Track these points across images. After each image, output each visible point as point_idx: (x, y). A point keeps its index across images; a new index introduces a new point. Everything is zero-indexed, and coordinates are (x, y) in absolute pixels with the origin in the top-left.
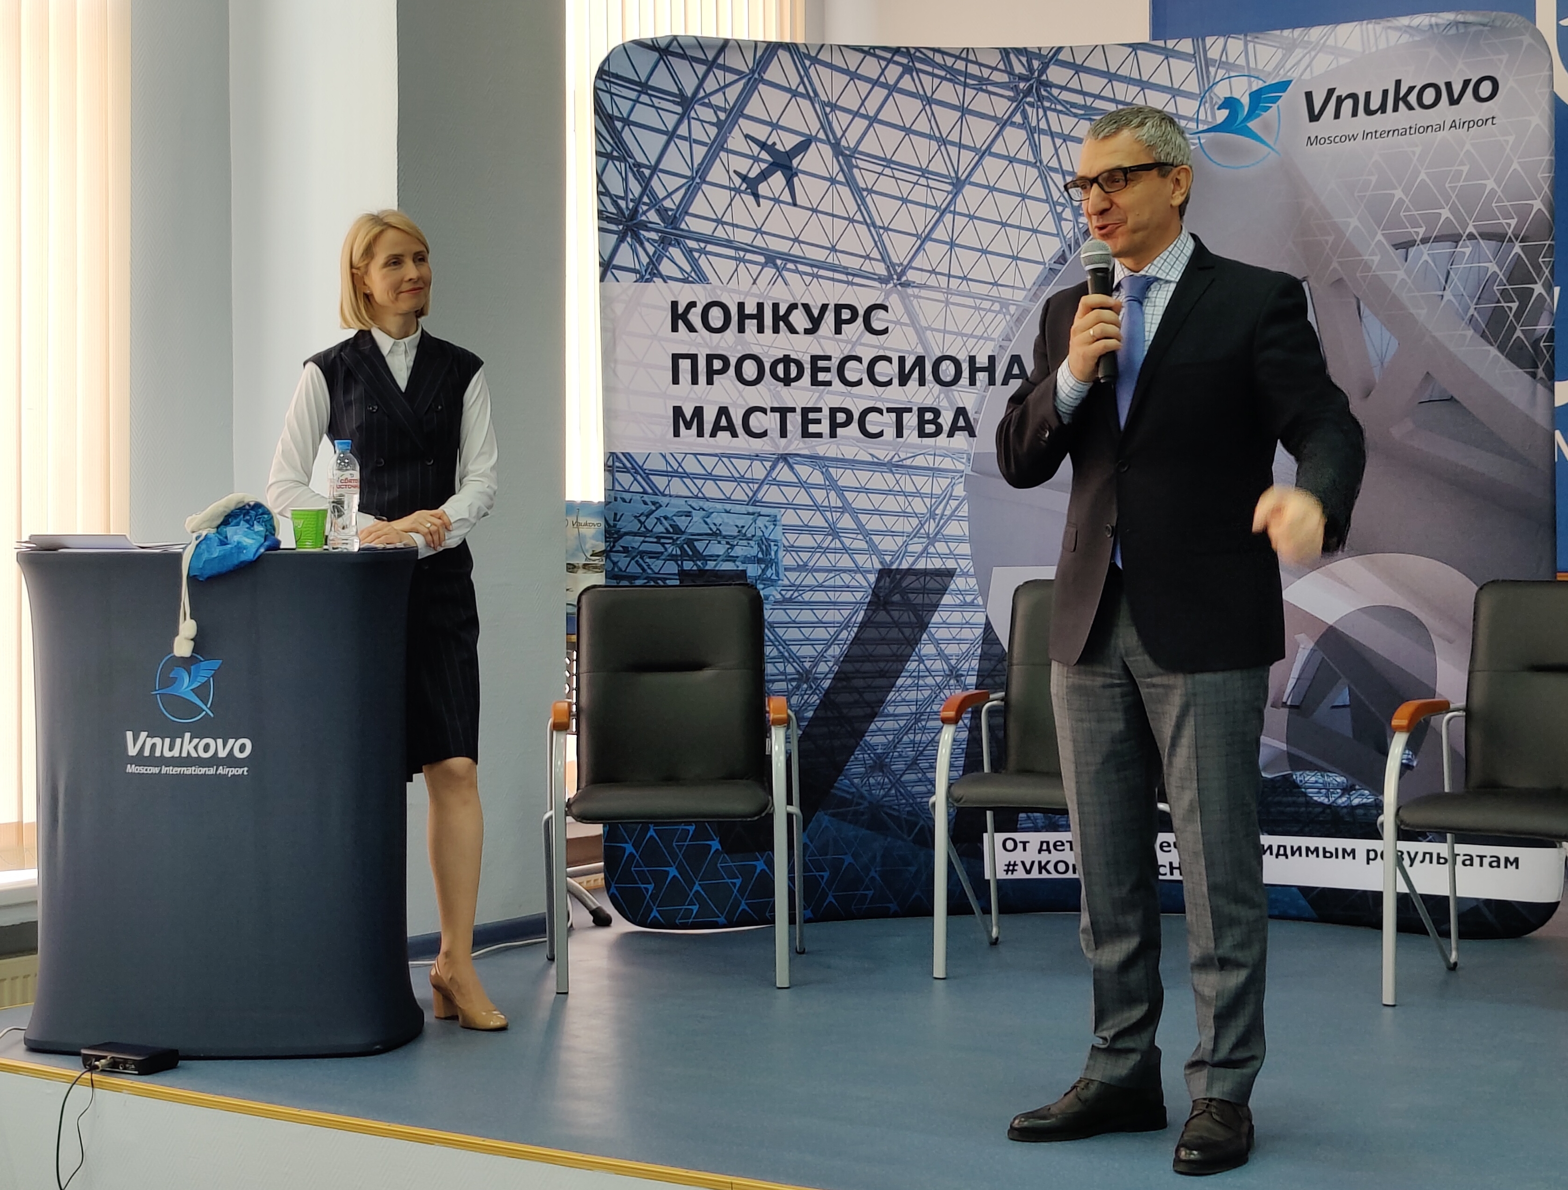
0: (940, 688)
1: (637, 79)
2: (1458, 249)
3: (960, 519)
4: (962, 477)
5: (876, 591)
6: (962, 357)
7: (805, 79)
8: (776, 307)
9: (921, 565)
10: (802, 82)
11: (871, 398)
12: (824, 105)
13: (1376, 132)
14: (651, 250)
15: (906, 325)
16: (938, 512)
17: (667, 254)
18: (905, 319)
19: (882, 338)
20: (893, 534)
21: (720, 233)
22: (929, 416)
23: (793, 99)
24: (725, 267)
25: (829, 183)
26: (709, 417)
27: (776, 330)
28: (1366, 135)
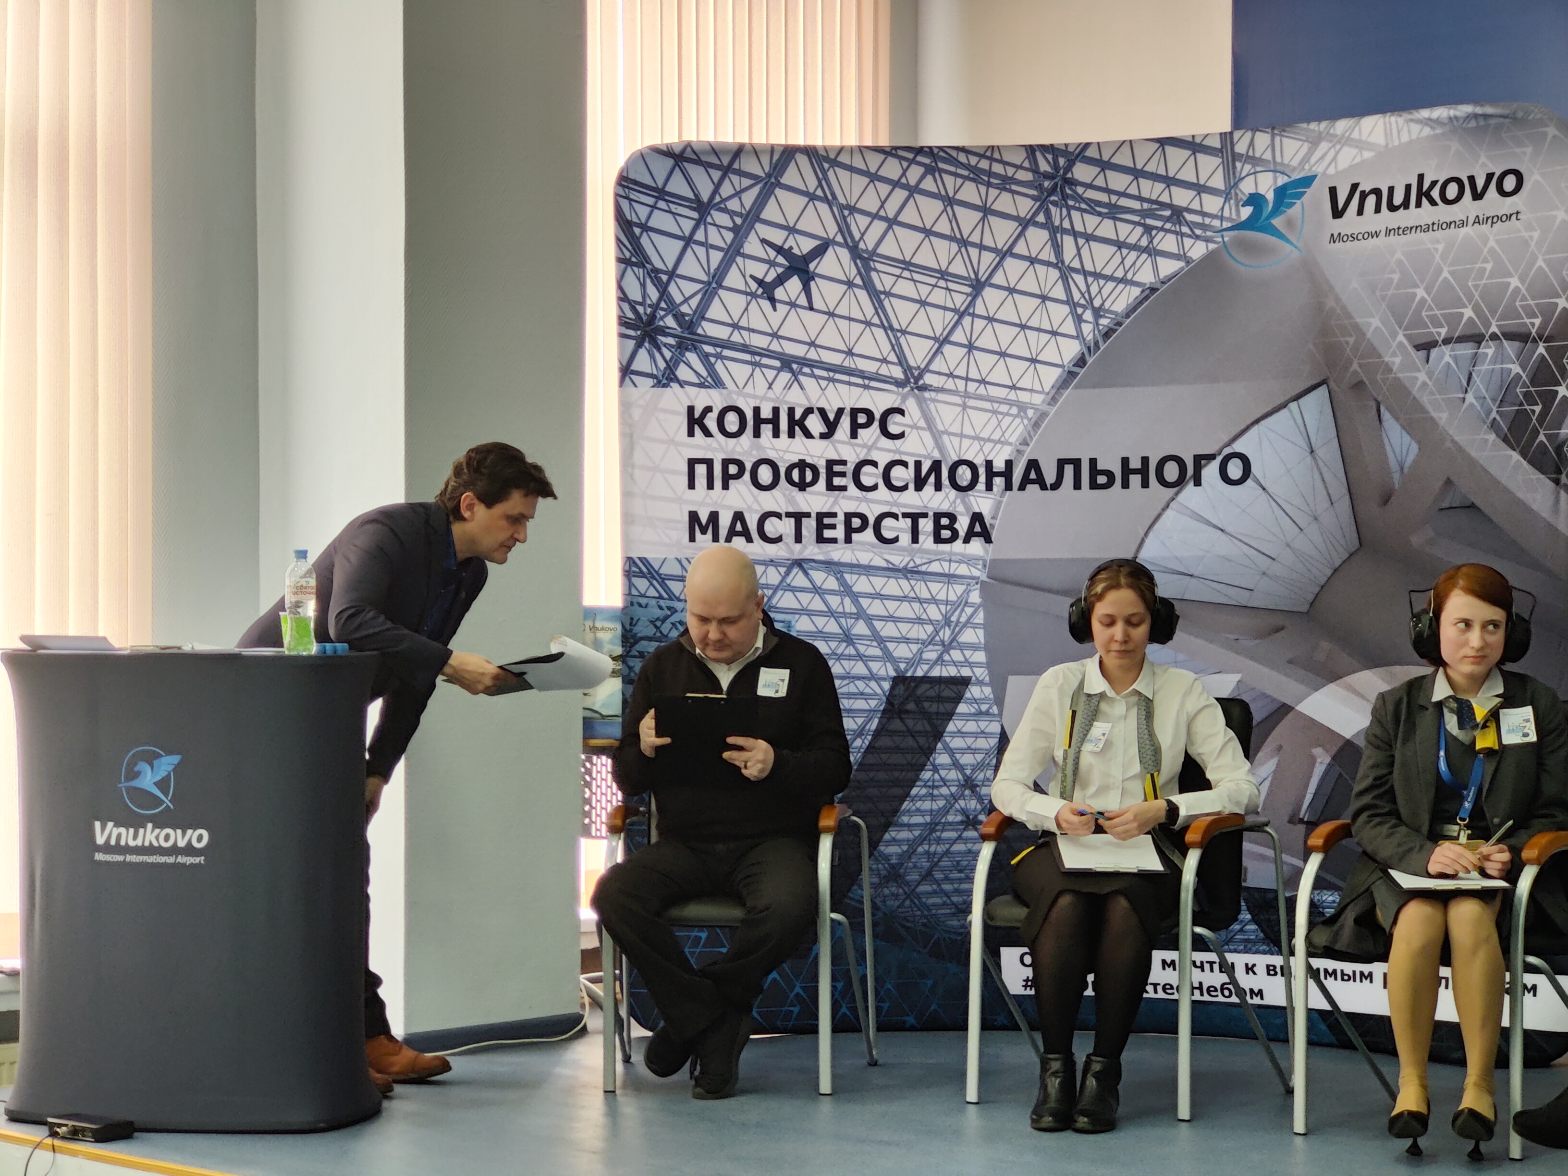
0: (955, 798)
1: (654, 185)
2: (1481, 350)
3: (975, 626)
4: (977, 583)
5: (890, 699)
6: (979, 461)
7: (824, 183)
8: (791, 411)
9: (936, 672)
10: (820, 185)
11: (887, 503)
12: (842, 207)
13: (1399, 228)
14: (668, 354)
15: (922, 429)
16: (954, 619)
17: (684, 359)
18: (922, 423)
19: (898, 442)
20: (907, 640)
21: (736, 338)
22: (945, 521)
23: (811, 203)
24: (740, 371)
25: (846, 287)
26: (725, 521)
27: (791, 434)
28: (1388, 232)
